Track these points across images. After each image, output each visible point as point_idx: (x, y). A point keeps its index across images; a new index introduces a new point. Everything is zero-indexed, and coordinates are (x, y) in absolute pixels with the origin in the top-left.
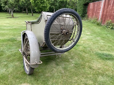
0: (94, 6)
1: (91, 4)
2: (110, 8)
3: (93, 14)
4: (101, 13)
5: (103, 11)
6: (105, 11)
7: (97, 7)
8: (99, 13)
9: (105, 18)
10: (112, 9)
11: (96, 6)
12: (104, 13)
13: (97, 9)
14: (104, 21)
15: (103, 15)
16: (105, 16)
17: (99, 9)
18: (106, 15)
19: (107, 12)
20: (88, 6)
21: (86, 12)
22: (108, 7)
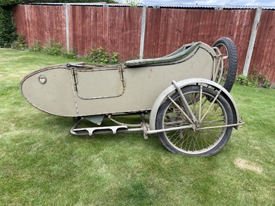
0: (39, 14)
1: (28, 11)
2: (90, 23)
3: (41, 35)
4: (67, 31)
5: (71, 28)
6: (79, 29)
7: (51, 17)
8: (61, 32)
9: (83, 43)
10: (95, 25)
11: (46, 14)
12: (77, 33)
13: (51, 24)
14: (83, 49)
15: (75, 37)
16: (81, 39)
17: (61, 22)
18: (83, 38)
19: (84, 31)
20: (15, 12)
21: (13, 28)
22: (83, 21)
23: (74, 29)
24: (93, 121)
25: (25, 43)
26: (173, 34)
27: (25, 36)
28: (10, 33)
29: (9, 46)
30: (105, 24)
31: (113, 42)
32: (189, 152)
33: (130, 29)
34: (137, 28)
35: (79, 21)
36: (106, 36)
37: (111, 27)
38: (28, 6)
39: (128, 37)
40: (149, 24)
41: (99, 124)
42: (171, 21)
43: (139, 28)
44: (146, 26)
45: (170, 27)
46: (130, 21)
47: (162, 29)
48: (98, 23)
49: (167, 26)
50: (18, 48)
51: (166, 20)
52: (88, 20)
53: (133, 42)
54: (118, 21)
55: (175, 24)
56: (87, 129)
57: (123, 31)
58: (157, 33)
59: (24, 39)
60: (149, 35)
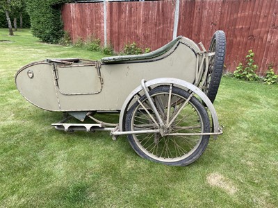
0: (82, 12)
1: (73, 8)
2: (125, 18)
3: (84, 30)
4: (105, 27)
5: (109, 24)
6: (116, 25)
7: (91, 14)
8: (99, 28)
9: (119, 39)
10: (130, 21)
11: (88, 12)
12: (114, 29)
13: (92, 20)
14: (118, 44)
15: (111, 33)
16: (117, 34)
17: (99, 19)
18: (119, 33)
19: (119, 27)
20: (62, 10)
21: (61, 26)
22: (119, 17)
23: (111, 25)
24: (76, 116)
25: (70, 40)
26: (208, 28)
27: (70, 33)
28: (59, 30)
29: (57, 43)
30: (139, 19)
31: (146, 37)
32: (161, 159)
33: (163, 23)
34: (170, 23)
35: (115, 17)
36: (139, 31)
37: (145, 22)
38: (74, 4)
39: (161, 32)
40: (183, 18)
41: (82, 121)
42: (205, 13)
43: (172, 22)
44: (179, 20)
45: (204, 20)
46: (163, 15)
47: (196, 22)
48: (133, 19)
49: (201, 19)
50: (64, 44)
51: (200, 13)
52: (123, 16)
53: (165, 37)
54: (152, 15)
55: (209, 16)
56: (64, 124)
57: (156, 25)
58: (190, 27)
59: (69, 36)
60: (182, 29)
